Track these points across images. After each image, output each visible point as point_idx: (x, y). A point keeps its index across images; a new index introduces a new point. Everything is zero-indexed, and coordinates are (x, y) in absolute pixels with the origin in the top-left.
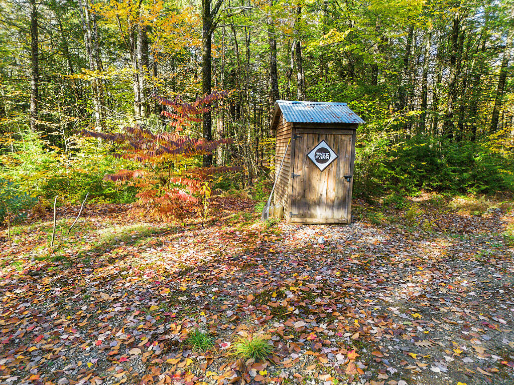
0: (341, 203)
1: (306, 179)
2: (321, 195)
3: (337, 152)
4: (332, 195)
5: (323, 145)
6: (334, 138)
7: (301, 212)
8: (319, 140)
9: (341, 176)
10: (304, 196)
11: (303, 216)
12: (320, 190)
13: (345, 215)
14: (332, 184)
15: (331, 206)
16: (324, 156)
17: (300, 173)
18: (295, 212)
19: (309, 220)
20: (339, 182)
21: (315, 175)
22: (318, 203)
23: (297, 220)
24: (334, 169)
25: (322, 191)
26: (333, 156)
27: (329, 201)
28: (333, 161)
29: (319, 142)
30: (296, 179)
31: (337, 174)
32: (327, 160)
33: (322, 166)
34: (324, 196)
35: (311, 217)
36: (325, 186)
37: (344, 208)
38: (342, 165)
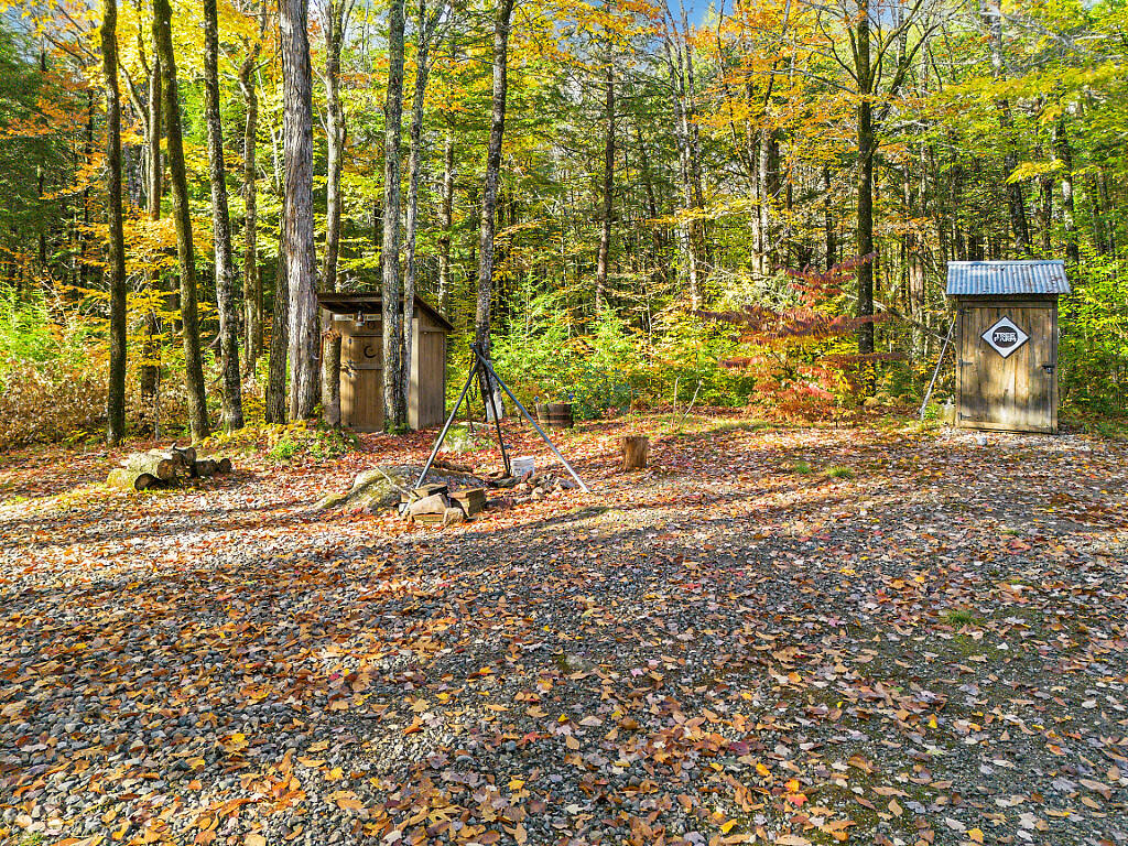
0: (1040, 402)
1: (982, 367)
2: (1007, 390)
3: (1029, 331)
4: (1024, 391)
5: (1005, 322)
6: (1023, 314)
7: (976, 413)
8: (998, 315)
9: (1038, 365)
10: (979, 391)
11: (979, 419)
12: (1005, 384)
13: (1048, 422)
14: (1023, 376)
16: (1007, 337)
17: (971, 360)
18: (967, 412)
19: (987, 425)
20: (1034, 374)
21: (995, 364)
22: (1002, 401)
23: (970, 424)
24: (1024, 355)
25: (1008, 385)
26: (1022, 337)
27: (1019, 400)
28: (1023, 344)
29: (998, 317)
30: (966, 369)
31: (1030, 363)
32: (1013, 343)
33: (1005, 351)
34: (1011, 393)
35: (991, 420)
36: (1012, 379)
37: (1045, 410)
38: (1037, 350)
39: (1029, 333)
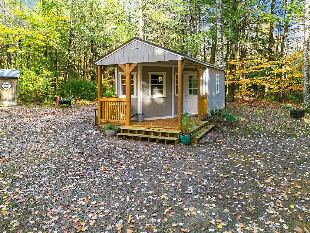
1: (1, 93)
4: (10, 97)
5: (7, 83)
6: (11, 81)
8: (5, 81)
13: (15, 104)
14: (10, 94)
15: (10, 101)
16: (7, 86)
21: (4, 92)
24: (11, 90)
26: (10, 86)
28: (10, 88)
33: (6, 89)
34: (8, 98)
35: (3, 104)
36: (7, 95)
37: (15, 101)
38: (13, 89)
39: (12, 85)
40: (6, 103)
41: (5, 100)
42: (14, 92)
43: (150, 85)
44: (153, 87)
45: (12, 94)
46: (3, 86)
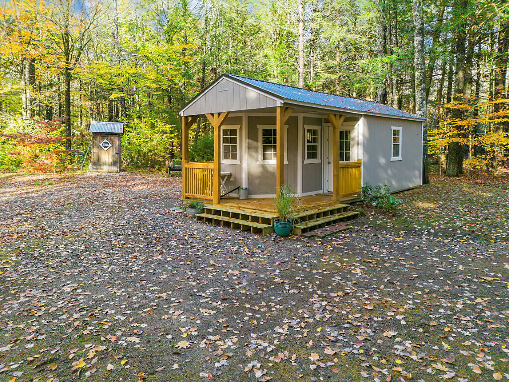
0: (115, 163)
1: (99, 154)
4: (111, 160)
5: (106, 141)
6: (111, 138)
10: (98, 161)
11: (98, 169)
13: (117, 169)
14: (110, 156)
15: (110, 165)
16: (106, 145)
17: (96, 151)
18: (95, 167)
19: (100, 171)
21: (103, 153)
23: (95, 170)
24: (111, 150)
25: (106, 159)
26: (110, 145)
27: (109, 163)
28: (111, 147)
29: (104, 139)
30: (95, 154)
32: (108, 147)
33: (106, 149)
34: (107, 161)
35: (101, 169)
36: (107, 157)
37: (116, 165)
38: (114, 149)
39: (112, 144)
40: (105, 168)
41: (104, 164)
42: (114, 153)
43: (260, 145)
44: (265, 149)
45: (113, 156)
46: (101, 145)
